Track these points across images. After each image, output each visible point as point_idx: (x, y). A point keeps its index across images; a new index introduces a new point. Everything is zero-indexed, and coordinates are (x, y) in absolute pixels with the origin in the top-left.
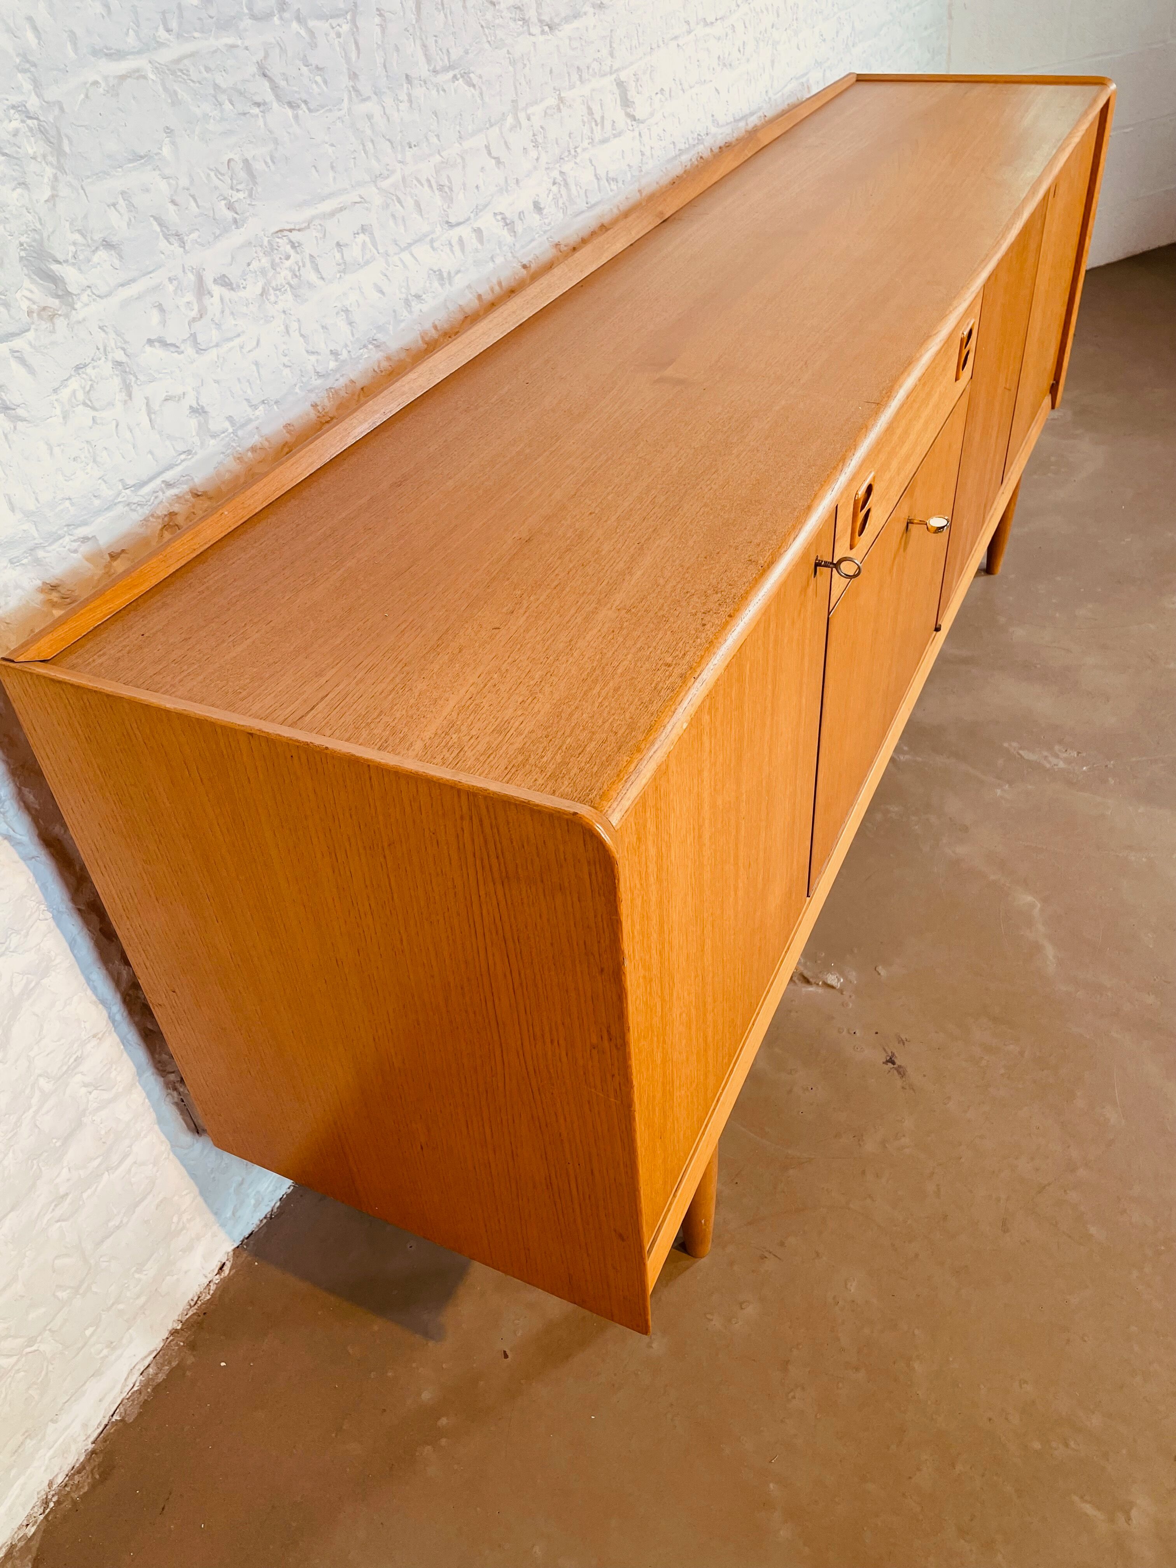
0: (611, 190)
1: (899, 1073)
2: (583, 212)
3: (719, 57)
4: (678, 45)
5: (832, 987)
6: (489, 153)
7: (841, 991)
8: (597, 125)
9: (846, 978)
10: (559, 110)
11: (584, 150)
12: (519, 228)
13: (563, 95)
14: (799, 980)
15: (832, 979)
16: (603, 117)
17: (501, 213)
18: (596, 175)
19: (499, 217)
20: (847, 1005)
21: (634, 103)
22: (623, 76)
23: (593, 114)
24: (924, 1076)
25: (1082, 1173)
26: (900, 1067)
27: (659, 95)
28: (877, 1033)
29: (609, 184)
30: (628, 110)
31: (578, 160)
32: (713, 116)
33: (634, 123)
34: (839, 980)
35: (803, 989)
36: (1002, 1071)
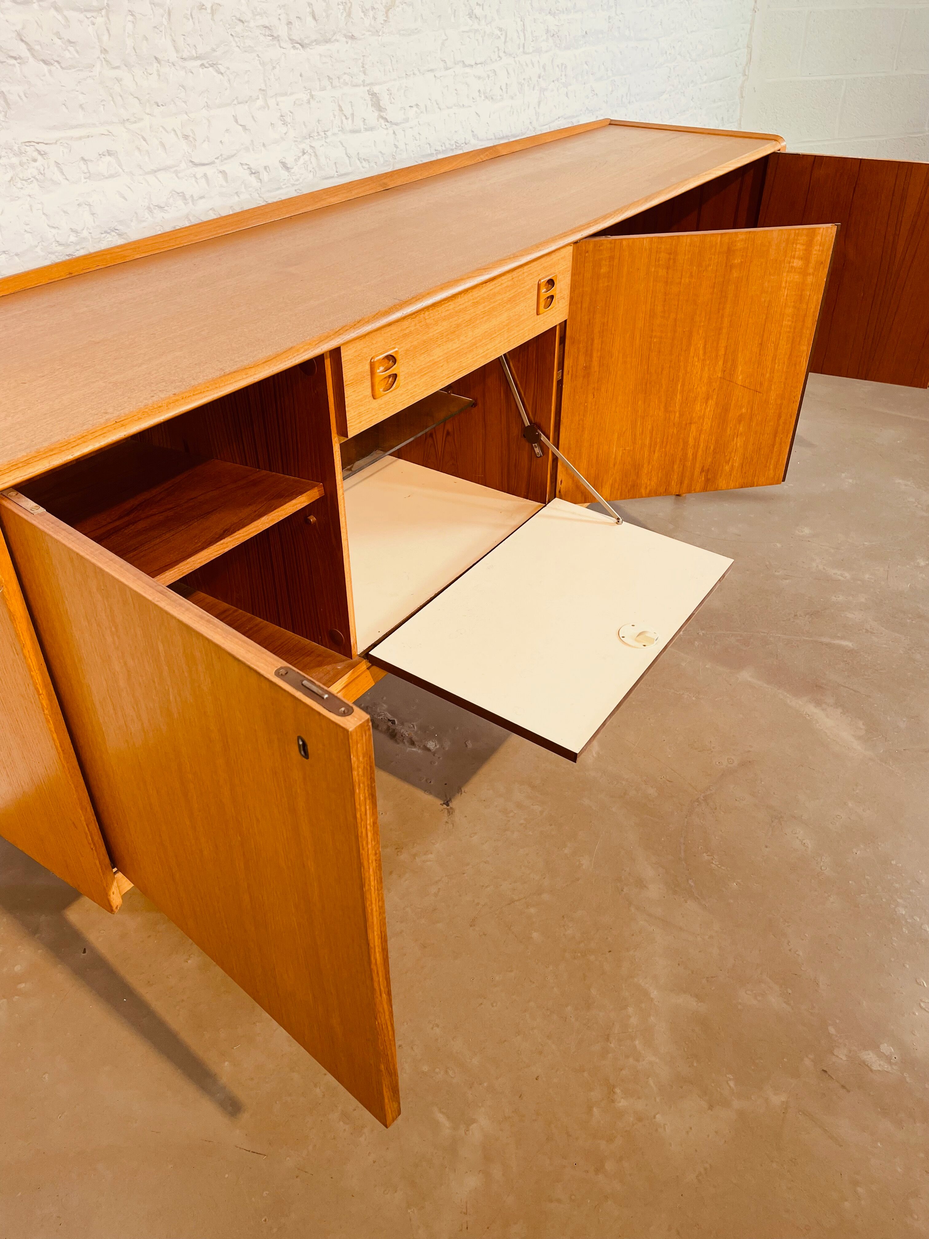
0: (363, 167)
1: (449, 812)
2: (333, 177)
3: (479, 91)
4: (435, 76)
5: (429, 750)
6: (236, 121)
7: (434, 754)
8: (347, 118)
9: (442, 746)
10: (309, 102)
11: (334, 134)
12: (265, 176)
13: (313, 93)
14: (408, 742)
15: (431, 745)
16: (353, 114)
17: (246, 164)
18: (346, 154)
19: (246, 167)
20: (434, 763)
21: (386, 110)
22: (376, 89)
23: (343, 110)
24: (466, 817)
25: (546, 897)
26: (451, 808)
27: (415, 109)
28: (446, 784)
29: (361, 162)
30: (382, 114)
31: (328, 140)
32: (472, 131)
33: (386, 123)
34: (436, 746)
35: (409, 749)
36: (522, 821)
